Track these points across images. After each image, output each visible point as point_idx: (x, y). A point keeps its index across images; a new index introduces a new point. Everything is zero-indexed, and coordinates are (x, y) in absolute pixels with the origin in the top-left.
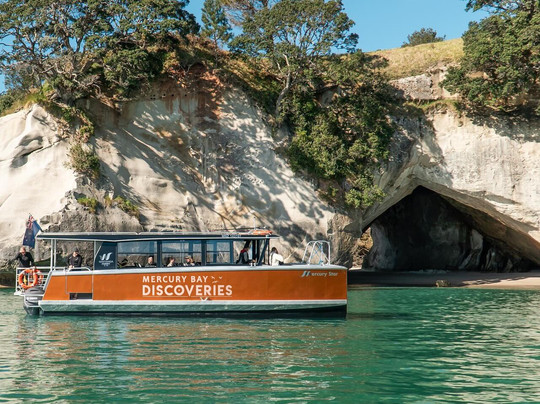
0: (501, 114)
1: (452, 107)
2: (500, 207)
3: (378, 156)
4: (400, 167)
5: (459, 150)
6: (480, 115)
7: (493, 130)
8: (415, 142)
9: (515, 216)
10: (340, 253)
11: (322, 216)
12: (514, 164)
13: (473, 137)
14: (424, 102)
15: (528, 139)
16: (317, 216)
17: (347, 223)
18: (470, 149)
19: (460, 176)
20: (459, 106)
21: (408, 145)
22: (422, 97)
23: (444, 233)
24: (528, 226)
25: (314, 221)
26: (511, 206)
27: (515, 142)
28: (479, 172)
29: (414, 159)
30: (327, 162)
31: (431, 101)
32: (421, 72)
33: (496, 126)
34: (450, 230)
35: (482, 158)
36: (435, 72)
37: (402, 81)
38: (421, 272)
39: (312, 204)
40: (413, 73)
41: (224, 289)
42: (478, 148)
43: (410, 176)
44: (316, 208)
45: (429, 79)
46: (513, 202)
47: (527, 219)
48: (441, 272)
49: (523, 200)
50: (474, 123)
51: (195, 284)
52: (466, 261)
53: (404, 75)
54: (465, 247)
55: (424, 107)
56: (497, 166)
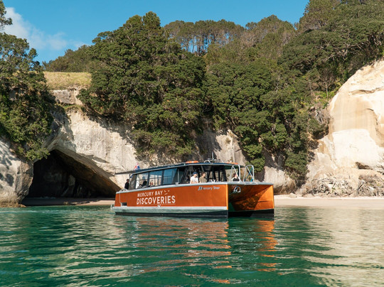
0: (103, 116)
1: (81, 110)
2: (99, 164)
3: (47, 132)
4: (52, 139)
5: (82, 132)
6: (93, 116)
7: (99, 124)
8: (61, 126)
9: (105, 169)
10: (23, 186)
11: (11, 164)
12: (108, 143)
13: (90, 127)
14: (66, 105)
15: (114, 131)
16: (8, 164)
17: (27, 169)
18: (88, 133)
19: (82, 146)
20: (83, 110)
21: (57, 128)
22: (65, 102)
23: (52, 176)
24: (110, 174)
25: (5, 167)
26: (104, 164)
27: (109, 132)
28: (91, 145)
29: (59, 135)
30: (19, 133)
31: (70, 105)
32: (65, 88)
33: (100, 123)
34: (57, 175)
35: (93, 137)
36: (72, 90)
37: (55, 91)
38: (41, 198)
39: (4, 156)
40: (61, 88)
41: (170, 198)
42: (92, 133)
43: (55, 144)
44: (6, 159)
45: (69, 93)
46: (105, 162)
47: (110, 171)
48: (52, 198)
49: (110, 161)
50: (90, 119)
51: (157, 196)
52: (65, 192)
53: (56, 88)
54: (65, 184)
55: (65, 108)
56: (100, 143)
